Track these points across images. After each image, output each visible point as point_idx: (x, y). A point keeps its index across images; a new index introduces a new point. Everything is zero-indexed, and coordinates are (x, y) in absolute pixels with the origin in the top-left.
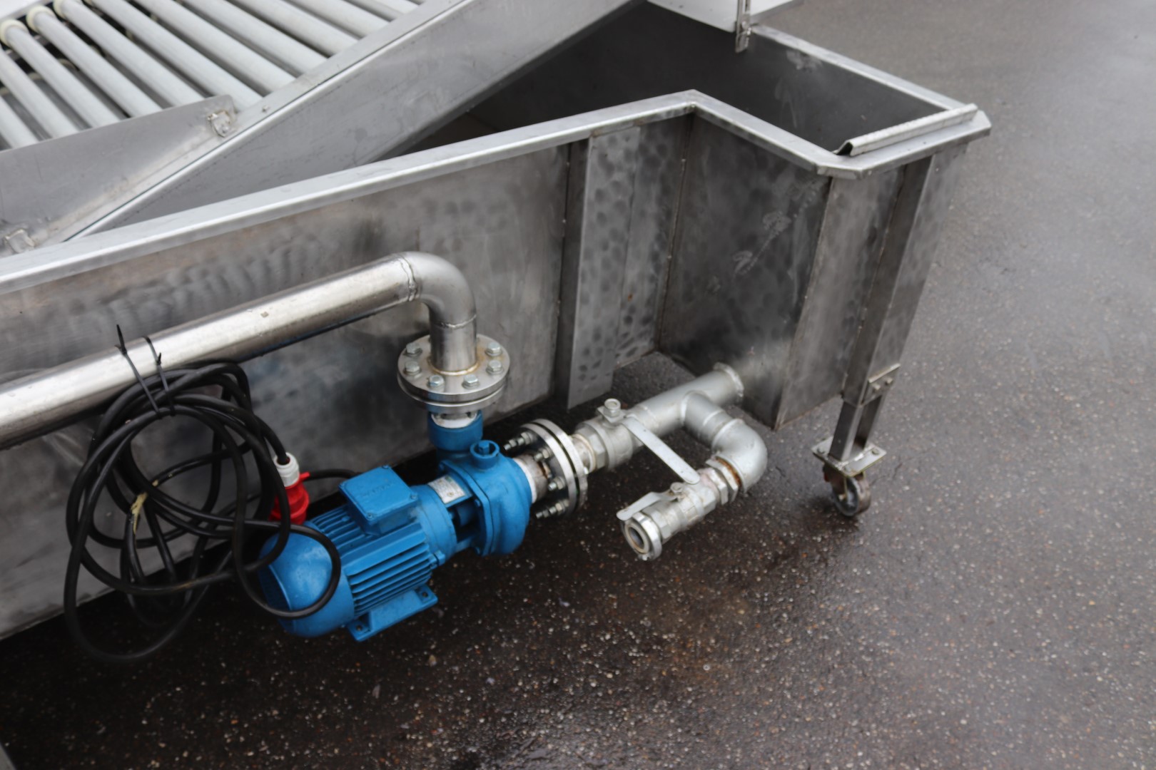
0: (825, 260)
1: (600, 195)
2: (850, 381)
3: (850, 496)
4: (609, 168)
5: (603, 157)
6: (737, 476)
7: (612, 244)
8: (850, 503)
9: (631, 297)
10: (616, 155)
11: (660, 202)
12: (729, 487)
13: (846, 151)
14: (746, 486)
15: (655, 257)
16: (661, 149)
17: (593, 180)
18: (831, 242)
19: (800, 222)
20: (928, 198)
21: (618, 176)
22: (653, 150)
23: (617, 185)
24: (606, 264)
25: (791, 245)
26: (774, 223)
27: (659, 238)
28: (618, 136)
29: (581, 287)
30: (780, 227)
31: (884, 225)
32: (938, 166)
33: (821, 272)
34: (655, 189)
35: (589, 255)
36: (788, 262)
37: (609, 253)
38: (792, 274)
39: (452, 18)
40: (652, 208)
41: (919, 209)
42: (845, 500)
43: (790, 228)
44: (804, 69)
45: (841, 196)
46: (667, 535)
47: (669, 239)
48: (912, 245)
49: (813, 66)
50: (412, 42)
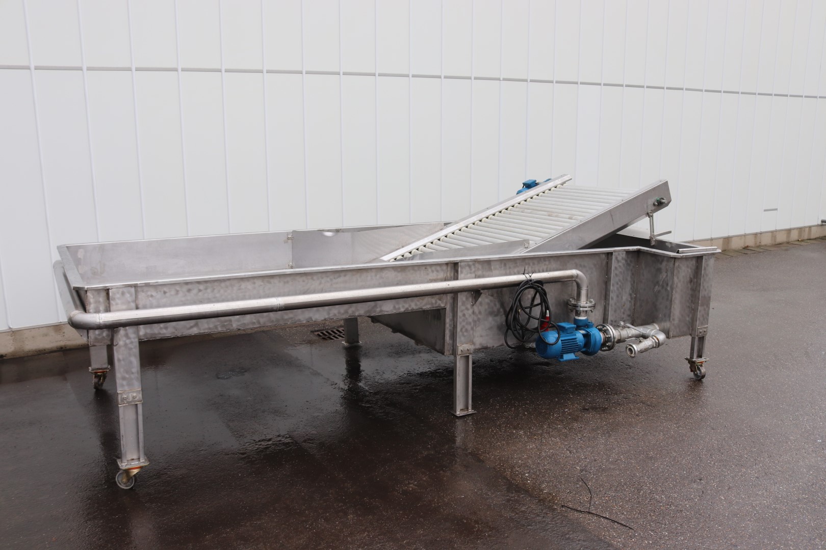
0: (677, 283)
1: (616, 268)
2: (692, 330)
3: (698, 372)
4: (618, 261)
5: (616, 258)
6: (658, 339)
7: (619, 283)
8: (699, 374)
9: (624, 306)
10: (620, 258)
11: (631, 278)
12: (656, 342)
13: (678, 252)
14: (660, 342)
15: (631, 295)
16: (631, 261)
17: (614, 264)
18: (678, 278)
19: (669, 274)
20: (705, 269)
21: (620, 264)
22: (629, 262)
23: (620, 266)
24: (618, 289)
25: (668, 280)
26: (663, 276)
27: (631, 289)
28: (620, 253)
29: (611, 295)
30: (664, 277)
31: (694, 277)
32: (706, 259)
33: (676, 286)
34: (630, 273)
35: (613, 285)
36: (667, 285)
37: (618, 286)
38: (669, 288)
39: (577, 227)
40: (629, 279)
41: (703, 272)
42: (697, 373)
43: (667, 276)
44: (671, 247)
45: (679, 265)
46: (639, 350)
47: (634, 290)
48: (703, 283)
49: (674, 246)
50: (568, 231)
